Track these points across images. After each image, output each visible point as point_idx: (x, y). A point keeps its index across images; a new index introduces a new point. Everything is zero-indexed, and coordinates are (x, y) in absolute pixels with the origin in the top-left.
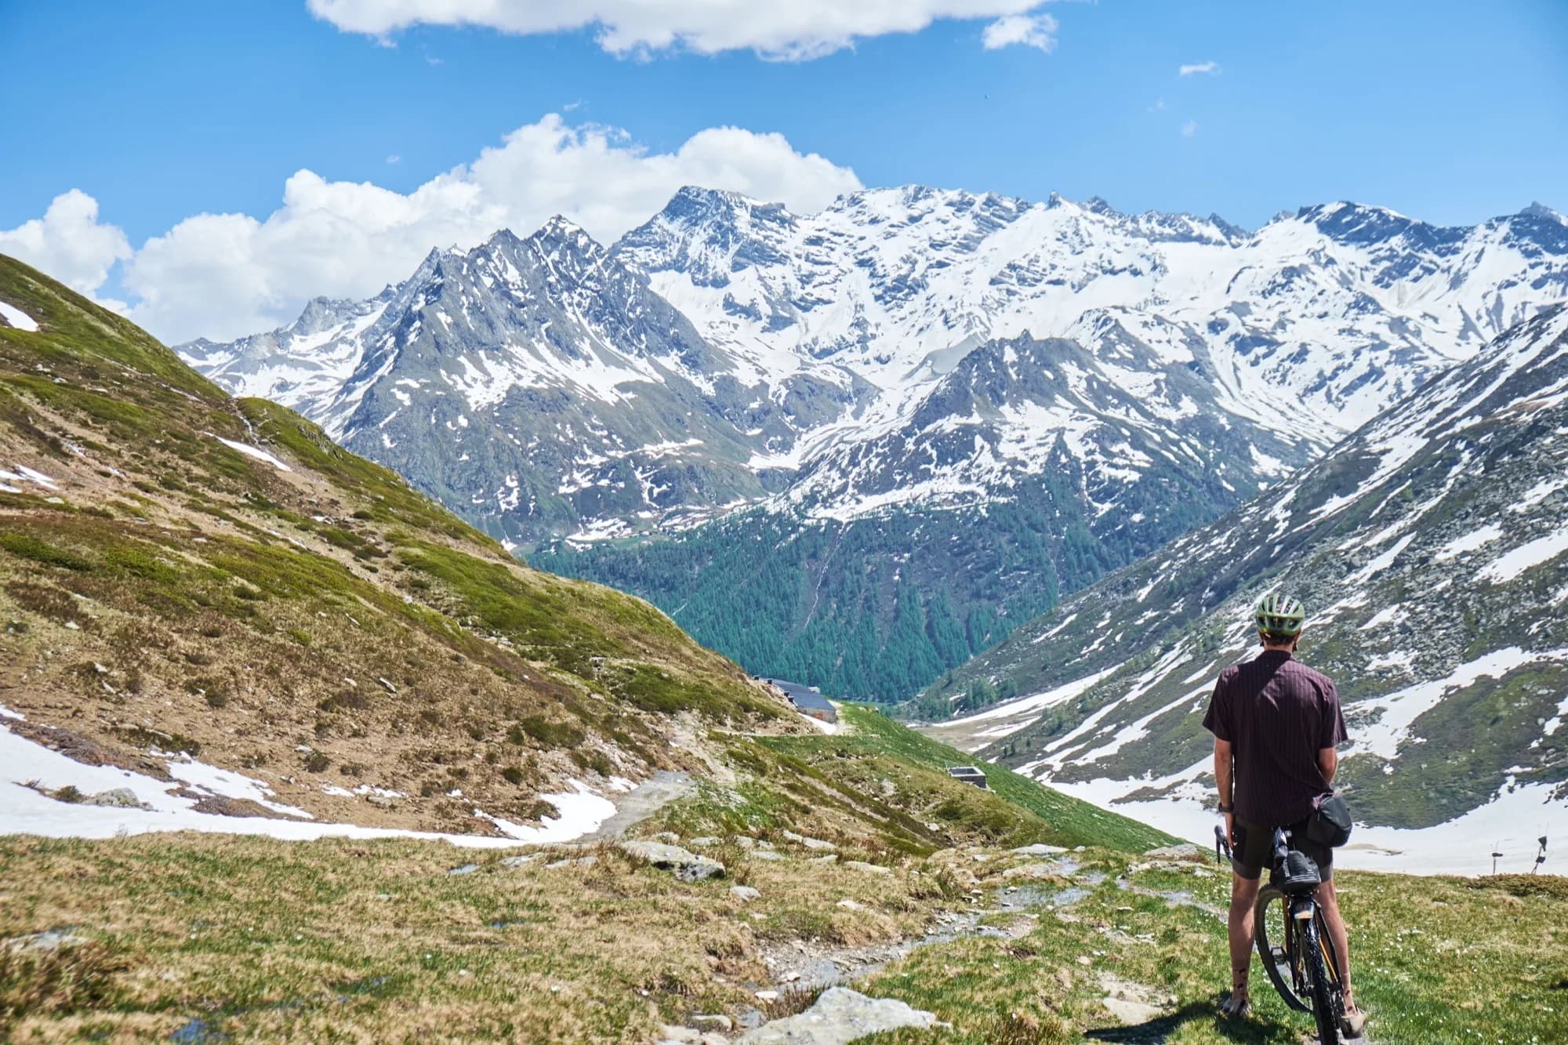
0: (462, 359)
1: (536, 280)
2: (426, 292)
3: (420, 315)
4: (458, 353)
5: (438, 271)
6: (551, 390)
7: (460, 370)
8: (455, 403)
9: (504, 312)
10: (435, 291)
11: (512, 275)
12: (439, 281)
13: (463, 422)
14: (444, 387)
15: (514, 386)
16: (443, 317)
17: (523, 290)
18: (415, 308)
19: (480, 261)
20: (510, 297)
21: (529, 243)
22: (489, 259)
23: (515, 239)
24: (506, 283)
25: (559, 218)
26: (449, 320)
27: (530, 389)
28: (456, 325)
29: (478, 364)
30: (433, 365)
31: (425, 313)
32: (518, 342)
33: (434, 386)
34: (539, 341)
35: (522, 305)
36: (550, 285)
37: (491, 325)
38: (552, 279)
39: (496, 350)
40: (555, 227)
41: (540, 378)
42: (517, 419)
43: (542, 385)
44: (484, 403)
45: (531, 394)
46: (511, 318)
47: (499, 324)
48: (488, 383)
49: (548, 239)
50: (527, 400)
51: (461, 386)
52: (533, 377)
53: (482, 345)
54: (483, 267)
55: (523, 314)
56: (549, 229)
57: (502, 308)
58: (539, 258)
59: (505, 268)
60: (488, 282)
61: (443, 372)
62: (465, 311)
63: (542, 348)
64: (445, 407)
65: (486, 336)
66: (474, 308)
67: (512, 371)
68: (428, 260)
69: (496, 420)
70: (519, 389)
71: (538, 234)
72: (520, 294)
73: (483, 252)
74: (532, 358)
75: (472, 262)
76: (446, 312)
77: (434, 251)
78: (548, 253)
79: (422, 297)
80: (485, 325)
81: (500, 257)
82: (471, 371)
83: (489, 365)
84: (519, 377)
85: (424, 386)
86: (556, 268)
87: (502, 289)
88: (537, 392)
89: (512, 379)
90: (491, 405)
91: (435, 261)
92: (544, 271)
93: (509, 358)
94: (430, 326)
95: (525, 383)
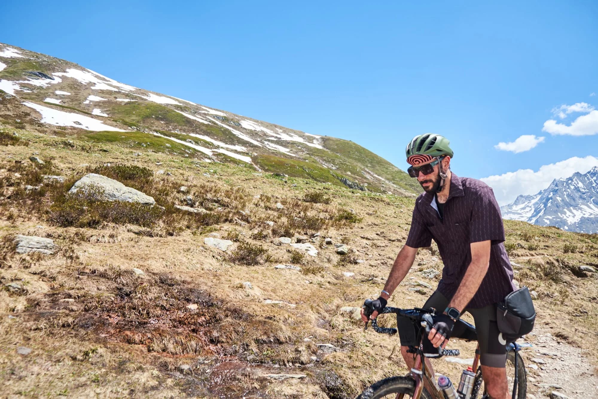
0: (565, 210)
1: (588, 186)
2: (553, 191)
3: (551, 198)
4: (564, 208)
5: (556, 185)
6: (595, 217)
7: (565, 213)
8: (564, 223)
9: (578, 196)
10: (555, 191)
11: (580, 185)
12: (557, 188)
13: (566, 228)
14: (560, 218)
15: (582, 217)
16: (559, 199)
17: (584, 189)
18: (550, 196)
19: (570, 182)
20: (580, 191)
21: (585, 175)
22: (572, 181)
23: (581, 175)
24: (578, 187)
25: (595, 167)
26: (561, 199)
27: (588, 218)
28: (563, 200)
29: (571, 211)
30: (556, 212)
31: (553, 197)
32: (583, 204)
33: (557, 218)
34: (591, 203)
35: (584, 194)
36: (593, 187)
37: (574, 200)
38: (594, 185)
39: (576, 207)
40: (594, 170)
41: (591, 214)
42: (584, 227)
43: (592, 216)
44: (573, 222)
45: (588, 219)
46: (581, 197)
47: (577, 199)
48: (574, 216)
49: (592, 173)
50: (587, 221)
51: (565, 218)
52: (589, 214)
53: (571, 206)
54: (571, 183)
55: (585, 196)
56: (592, 171)
57: (577, 195)
58: (589, 179)
59: (578, 183)
60: (572, 187)
61: (559, 214)
62: (565, 196)
63: (592, 206)
64: (561, 224)
65: (573, 203)
66: (568, 195)
67: (582, 212)
68: (553, 182)
69: (577, 227)
70: (585, 218)
71: (589, 173)
72: (583, 190)
73: (571, 179)
74: (588, 209)
75: (567, 182)
76: (559, 197)
77: (555, 180)
78: (592, 178)
79: (552, 193)
80: (572, 200)
81: (576, 180)
82: (568, 213)
83: (574, 211)
84: (584, 214)
85: (554, 218)
86: (595, 182)
87: (577, 189)
88: (591, 218)
89: (582, 215)
90: (575, 223)
91: (555, 183)
92: (591, 183)
93: (581, 209)
94: (555, 201)
95: (586, 216)
